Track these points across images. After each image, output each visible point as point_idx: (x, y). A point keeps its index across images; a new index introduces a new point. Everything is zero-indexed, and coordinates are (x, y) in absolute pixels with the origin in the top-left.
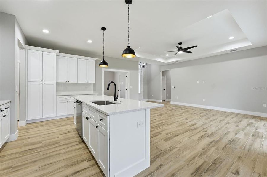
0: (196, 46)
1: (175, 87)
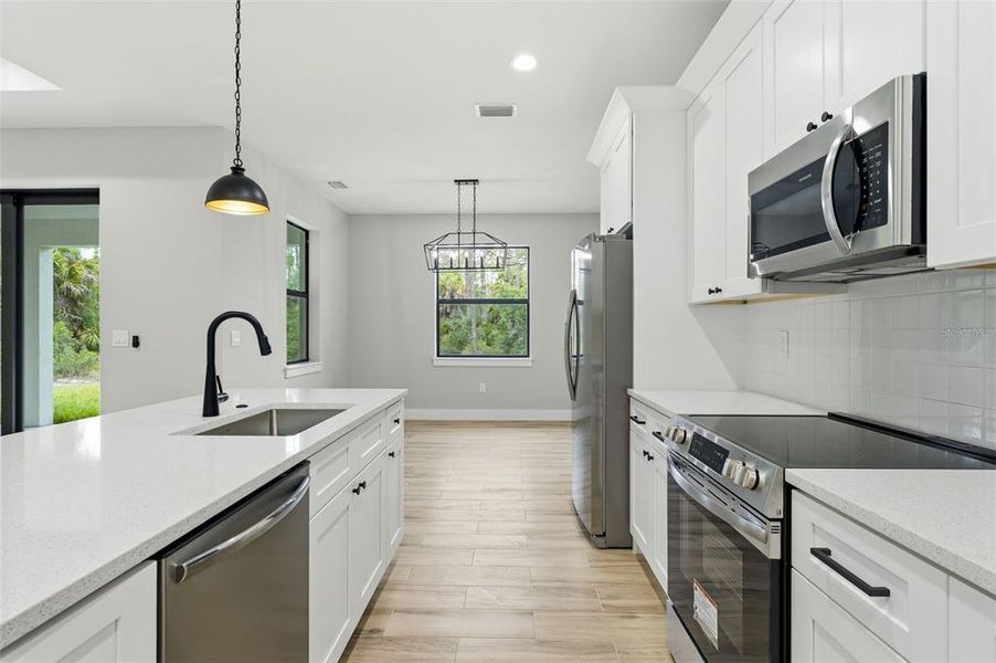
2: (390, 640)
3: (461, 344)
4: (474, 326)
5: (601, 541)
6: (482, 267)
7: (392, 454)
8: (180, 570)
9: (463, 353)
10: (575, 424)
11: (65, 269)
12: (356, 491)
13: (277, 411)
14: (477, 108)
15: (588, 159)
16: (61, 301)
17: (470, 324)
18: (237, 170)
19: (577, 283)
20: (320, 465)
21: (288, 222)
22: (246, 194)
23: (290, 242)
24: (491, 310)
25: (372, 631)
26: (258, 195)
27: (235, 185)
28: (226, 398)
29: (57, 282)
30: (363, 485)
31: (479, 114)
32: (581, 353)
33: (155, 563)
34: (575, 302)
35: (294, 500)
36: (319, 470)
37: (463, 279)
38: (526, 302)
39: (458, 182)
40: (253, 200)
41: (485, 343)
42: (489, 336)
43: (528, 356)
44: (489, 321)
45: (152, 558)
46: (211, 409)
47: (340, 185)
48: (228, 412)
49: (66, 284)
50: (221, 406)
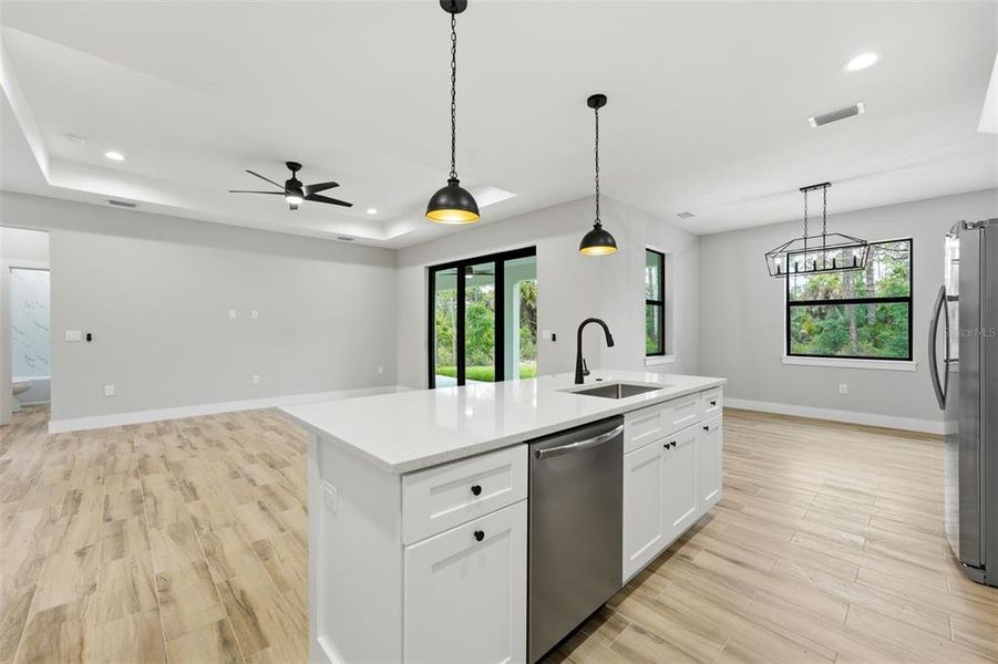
0: (350, 205)
1: (89, 338)
2: (697, 567)
3: (836, 344)
4: (853, 327)
5: (979, 574)
6: (834, 268)
7: (706, 428)
8: (538, 453)
9: (839, 353)
10: (949, 439)
11: (528, 292)
12: (667, 447)
13: (622, 385)
14: (812, 120)
15: (979, 130)
16: (526, 313)
17: (847, 324)
18: (598, 226)
19: (948, 276)
20: (635, 420)
21: (647, 250)
22: (602, 241)
23: (649, 264)
24: (882, 309)
25: (683, 556)
26: (610, 241)
27: (597, 237)
28: (588, 374)
29: (524, 301)
30: (674, 444)
31: (814, 125)
32: (952, 357)
33: (527, 445)
34: (944, 298)
35: (610, 435)
36: (635, 424)
37: (841, 279)
38: (909, 300)
39: (805, 189)
40: (607, 244)
41: (871, 344)
42: (877, 338)
43: (910, 359)
44: (879, 320)
45: (525, 442)
46: (579, 380)
47: (687, 214)
48: (590, 382)
49: (529, 302)
50: (585, 378)
